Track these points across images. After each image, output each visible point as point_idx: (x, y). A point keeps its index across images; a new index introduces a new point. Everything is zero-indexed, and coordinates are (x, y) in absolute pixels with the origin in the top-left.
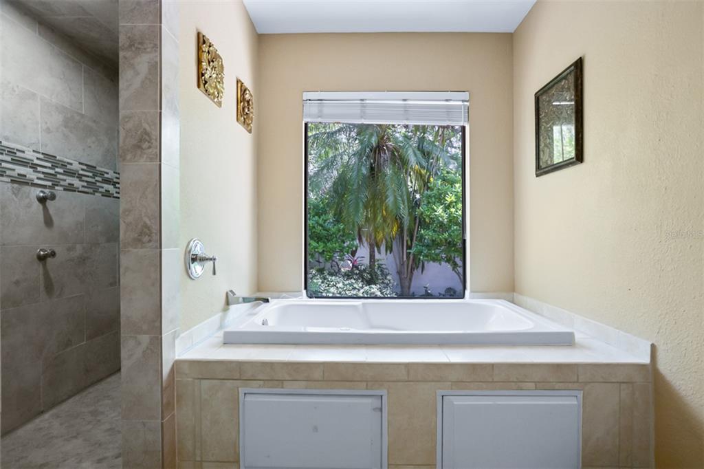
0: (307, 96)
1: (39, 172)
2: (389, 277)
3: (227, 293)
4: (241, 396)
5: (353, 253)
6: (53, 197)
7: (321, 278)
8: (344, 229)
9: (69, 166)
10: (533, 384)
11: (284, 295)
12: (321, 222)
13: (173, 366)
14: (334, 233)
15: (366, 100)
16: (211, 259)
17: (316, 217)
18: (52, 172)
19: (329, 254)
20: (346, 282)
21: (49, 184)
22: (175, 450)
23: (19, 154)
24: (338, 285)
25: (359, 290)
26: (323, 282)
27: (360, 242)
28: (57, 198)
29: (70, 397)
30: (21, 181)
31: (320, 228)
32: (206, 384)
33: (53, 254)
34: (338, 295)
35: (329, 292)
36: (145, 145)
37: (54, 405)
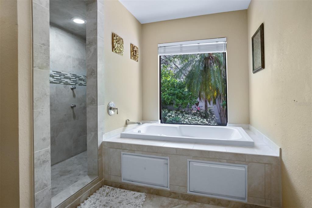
0: (159, 45)
1: (71, 80)
2: (214, 116)
3: (126, 120)
4: (122, 155)
5: (197, 104)
6: (75, 88)
7: (182, 115)
8: (192, 94)
9: (80, 77)
10: (226, 160)
11: (151, 122)
12: (181, 91)
13: (102, 143)
14: (187, 96)
15: (182, 45)
16: (116, 109)
17: (179, 89)
18: (75, 80)
19: (185, 105)
20: (193, 117)
21: (74, 84)
22: (103, 170)
23: (66, 75)
24: (189, 118)
25: (198, 121)
26: (182, 117)
27: (200, 100)
28: (76, 88)
29: (80, 153)
30: (66, 84)
31: (181, 94)
32: (111, 150)
33: (75, 106)
34: (189, 123)
35: (184, 121)
36: (93, 74)
37: (76, 154)
